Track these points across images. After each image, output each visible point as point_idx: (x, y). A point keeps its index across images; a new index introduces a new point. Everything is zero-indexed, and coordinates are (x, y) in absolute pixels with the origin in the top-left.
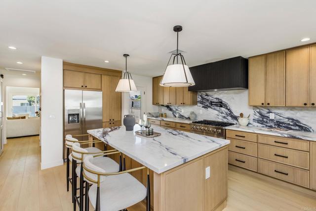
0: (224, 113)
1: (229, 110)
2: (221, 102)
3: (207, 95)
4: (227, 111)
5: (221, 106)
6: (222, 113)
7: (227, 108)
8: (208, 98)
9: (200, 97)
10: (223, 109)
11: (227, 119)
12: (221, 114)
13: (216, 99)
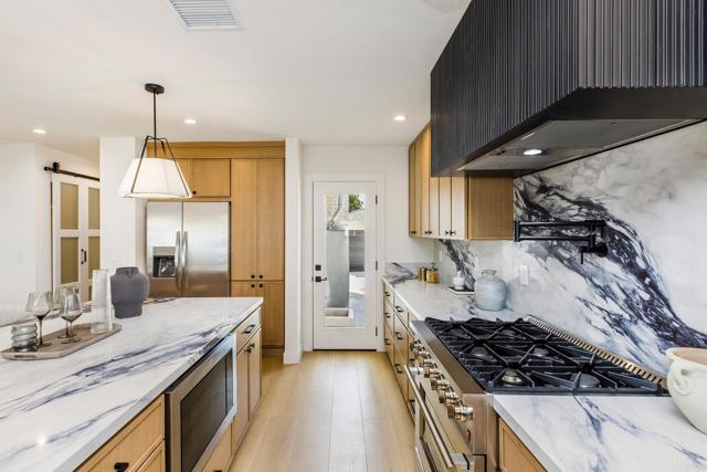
0: (615, 299)
1: (642, 275)
2: (601, 225)
3: (544, 189)
4: (631, 281)
5: (602, 251)
6: (606, 293)
7: (631, 266)
8: (546, 204)
9: (522, 204)
10: (610, 267)
11: (636, 341)
12: (599, 301)
13: (582, 203)
